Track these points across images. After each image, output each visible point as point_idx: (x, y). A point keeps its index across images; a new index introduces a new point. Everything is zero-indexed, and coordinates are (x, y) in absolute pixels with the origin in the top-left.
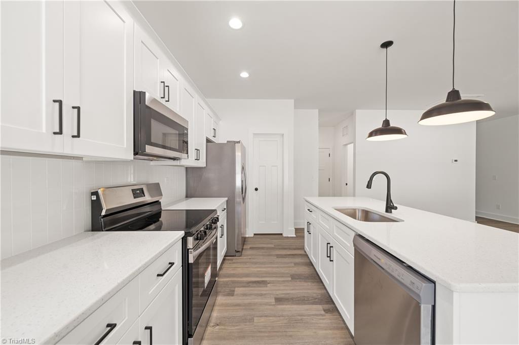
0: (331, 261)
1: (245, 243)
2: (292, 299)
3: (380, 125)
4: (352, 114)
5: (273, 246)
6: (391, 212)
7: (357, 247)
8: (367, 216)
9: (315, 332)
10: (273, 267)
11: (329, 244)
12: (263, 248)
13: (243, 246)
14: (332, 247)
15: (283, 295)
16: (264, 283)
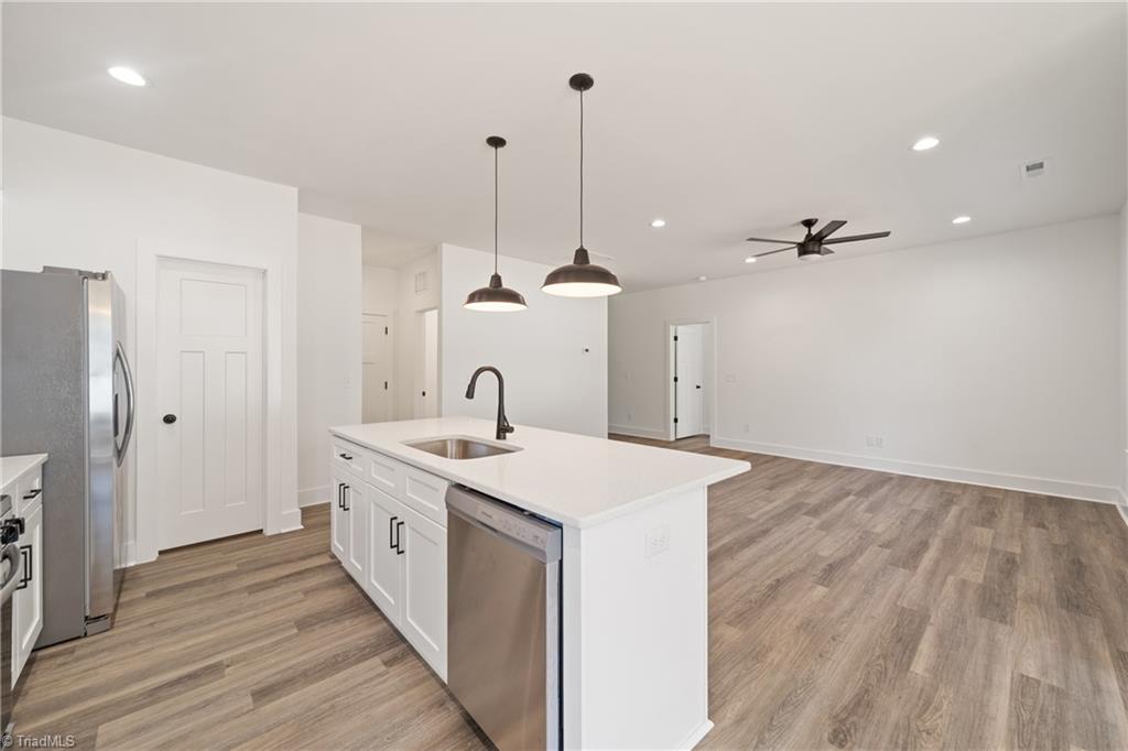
0: (399, 553)
1: (125, 586)
2: (304, 674)
3: (486, 284)
4: (435, 251)
5: (235, 568)
6: (505, 438)
7: (454, 508)
8: (466, 449)
9: (368, 716)
10: (238, 622)
11: (396, 518)
12: (200, 582)
13: (118, 598)
14: (402, 523)
15: (278, 676)
16: (215, 670)
